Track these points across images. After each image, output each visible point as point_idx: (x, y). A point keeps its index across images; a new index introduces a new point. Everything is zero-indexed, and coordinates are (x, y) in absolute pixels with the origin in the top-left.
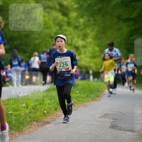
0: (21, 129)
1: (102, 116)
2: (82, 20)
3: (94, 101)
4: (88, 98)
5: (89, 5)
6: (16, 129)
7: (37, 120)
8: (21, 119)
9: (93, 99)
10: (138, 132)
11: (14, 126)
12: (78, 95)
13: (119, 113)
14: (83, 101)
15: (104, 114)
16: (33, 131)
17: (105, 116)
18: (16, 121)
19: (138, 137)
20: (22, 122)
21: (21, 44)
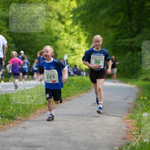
0: (27, 115)
1: (93, 105)
2: (76, 27)
3: (86, 92)
4: (81, 90)
5: (82, 15)
6: (23, 116)
7: (40, 108)
8: (27, 108)
9: (85, 91)
10: (121, 117)
11: (21, 113)
12: (73, 88)
13: (107, 102)
14: (78, 92)
15: (94, 103)
16: (36, 117)
17: (95, 105)
18: (23, 110)
19: (121, 121)
20: (28, 110)
21: (27, 47)
